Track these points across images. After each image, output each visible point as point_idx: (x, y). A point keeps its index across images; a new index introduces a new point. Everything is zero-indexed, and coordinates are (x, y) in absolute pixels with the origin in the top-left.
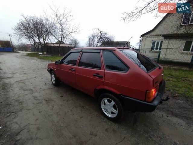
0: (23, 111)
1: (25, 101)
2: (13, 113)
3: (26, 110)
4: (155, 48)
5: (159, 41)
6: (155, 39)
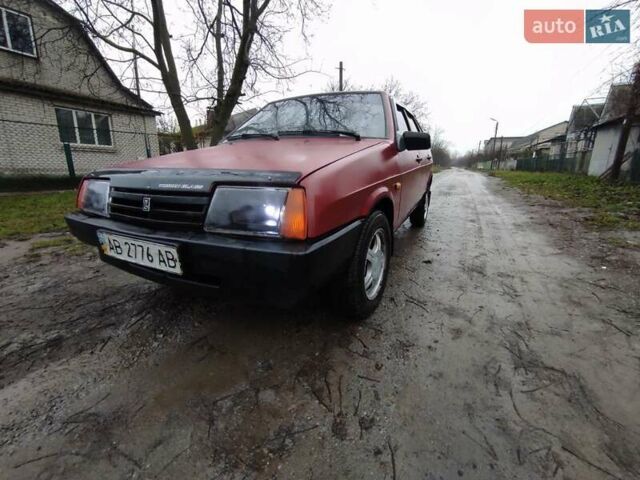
0: (559, 279)
2: (590, 282)
3: (548, 274)
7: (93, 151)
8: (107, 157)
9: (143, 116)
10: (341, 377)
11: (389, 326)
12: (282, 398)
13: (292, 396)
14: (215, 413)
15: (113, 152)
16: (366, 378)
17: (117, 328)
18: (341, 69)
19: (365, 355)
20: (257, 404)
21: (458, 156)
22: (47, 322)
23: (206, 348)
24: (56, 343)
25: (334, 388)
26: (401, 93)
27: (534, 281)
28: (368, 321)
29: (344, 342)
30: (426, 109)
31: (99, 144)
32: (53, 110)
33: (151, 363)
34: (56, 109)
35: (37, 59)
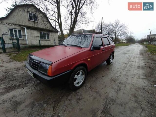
0: (137, 87)
1: (130, 96)
2: (146, 90)
3: (135, 85)
4: (14, 36)
5: (16, 30)
6: (11, 27)
7: (46, 40)
8: (48, 41)
9: (56, 33)
10: (61, 104)
11: (80, 94)
12: (47, 106)
13: (49, 106)
14: (34, 107)
15: (49, 40)
16: (66, 106)
17: (30, 84)
18: (102, 19)
19: (70, 100)
20: (42, 107)
21: (138, 40)
22: (20, 81)
23: (41, 91)
24: (19, 85)
25: (58, 107)
26: (119, 24)
27: (128, 87)
28: (76, 91)
29: (67, 96)
30: (127, 28)
31: (47, 39)
32: (39, 32)
33: (31, 93)
34: (40, 32)
35: (38, 22)
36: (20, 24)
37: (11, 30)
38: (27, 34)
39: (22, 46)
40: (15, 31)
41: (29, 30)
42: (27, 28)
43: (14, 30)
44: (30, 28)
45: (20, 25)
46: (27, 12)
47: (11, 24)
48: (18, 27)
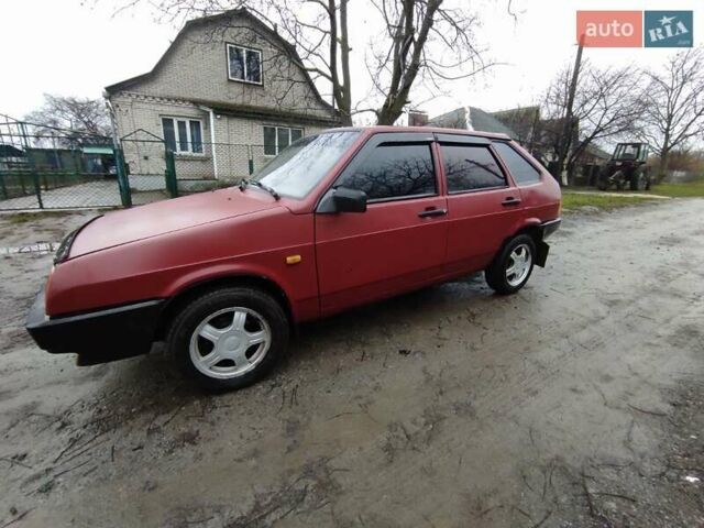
4: (178, 145)
5: (184, 123)
6: (169, 110)
32: (262, 128)
34: (265, 128)
35: (263, 86)
36: (197, 96)
37: (167, 122)
38: (216, 137)
39: (198, 185)
40: (182, 125)
41: (225, 119)
42: (215, 114)
43: (179, 122)
44: (226, 110)
45: (196, 103)
46: (223, 47)
47: (169, 100)
48: (190, 111)
